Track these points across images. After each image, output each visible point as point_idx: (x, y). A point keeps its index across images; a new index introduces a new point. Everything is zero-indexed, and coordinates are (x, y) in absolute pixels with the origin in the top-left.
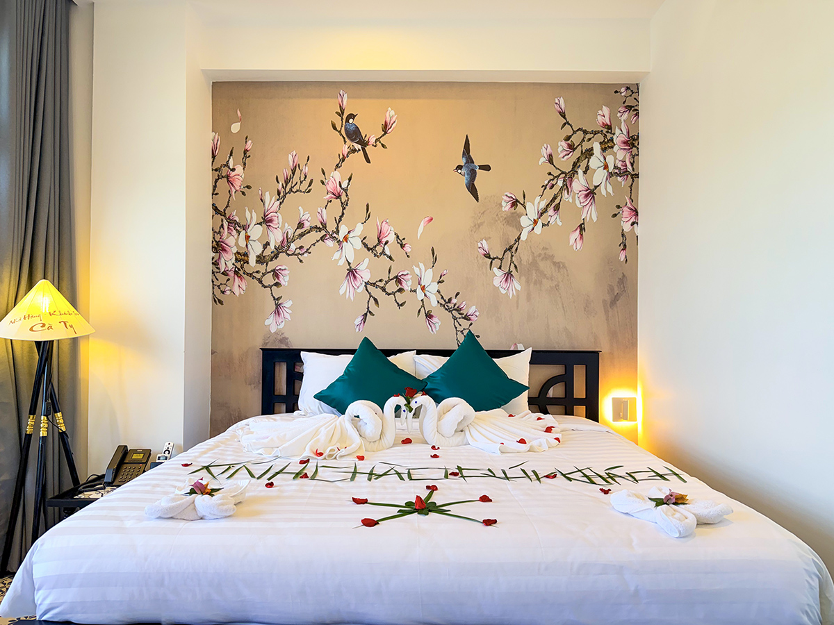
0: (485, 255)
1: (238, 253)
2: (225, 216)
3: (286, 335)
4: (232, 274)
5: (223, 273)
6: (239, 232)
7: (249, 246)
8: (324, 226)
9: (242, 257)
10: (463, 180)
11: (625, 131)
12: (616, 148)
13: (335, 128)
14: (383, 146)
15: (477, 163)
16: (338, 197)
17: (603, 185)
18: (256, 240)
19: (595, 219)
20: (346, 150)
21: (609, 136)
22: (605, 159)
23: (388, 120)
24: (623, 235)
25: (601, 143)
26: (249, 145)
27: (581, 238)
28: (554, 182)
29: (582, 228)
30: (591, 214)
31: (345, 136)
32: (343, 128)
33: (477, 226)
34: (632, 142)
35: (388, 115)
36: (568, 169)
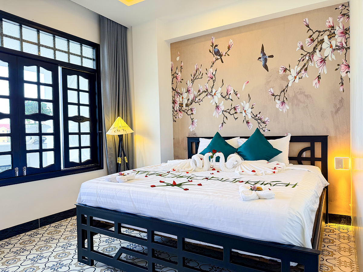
0: (272, 95)
1: (180, 104)
2: (175, 91)
3: (196, 132)
4: (178, 111)
5: (176, 111)
6: (180, 96)
7: (183, 101)
8: (207, 90)
9: (181, 105)
10: (261, 63)
11: (341, 27)
12: (336, 37)
13: (210, 52)
14: (228, 55)
15: (267, 55)
16: (212, 78)
17: (329, 56)
18: (185, 99)
19: (326, 72)
20: (214, 59)
21: (332, 31)
22: (331, 43)
23: (230, 44)
24: (341, 79)
25: (328, 36)
26: (182, 64)
27: (318, 82)
28: (304, 58)
29: (319, 77)
30: (324, 70)
31: (214, 54)
32: (213, 51)
33: (268, 82)
34: (346, 32)
35: (230, 43)
36: (311, 50)
